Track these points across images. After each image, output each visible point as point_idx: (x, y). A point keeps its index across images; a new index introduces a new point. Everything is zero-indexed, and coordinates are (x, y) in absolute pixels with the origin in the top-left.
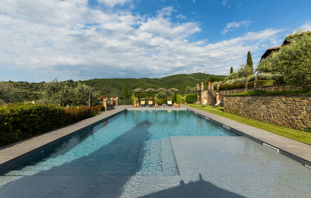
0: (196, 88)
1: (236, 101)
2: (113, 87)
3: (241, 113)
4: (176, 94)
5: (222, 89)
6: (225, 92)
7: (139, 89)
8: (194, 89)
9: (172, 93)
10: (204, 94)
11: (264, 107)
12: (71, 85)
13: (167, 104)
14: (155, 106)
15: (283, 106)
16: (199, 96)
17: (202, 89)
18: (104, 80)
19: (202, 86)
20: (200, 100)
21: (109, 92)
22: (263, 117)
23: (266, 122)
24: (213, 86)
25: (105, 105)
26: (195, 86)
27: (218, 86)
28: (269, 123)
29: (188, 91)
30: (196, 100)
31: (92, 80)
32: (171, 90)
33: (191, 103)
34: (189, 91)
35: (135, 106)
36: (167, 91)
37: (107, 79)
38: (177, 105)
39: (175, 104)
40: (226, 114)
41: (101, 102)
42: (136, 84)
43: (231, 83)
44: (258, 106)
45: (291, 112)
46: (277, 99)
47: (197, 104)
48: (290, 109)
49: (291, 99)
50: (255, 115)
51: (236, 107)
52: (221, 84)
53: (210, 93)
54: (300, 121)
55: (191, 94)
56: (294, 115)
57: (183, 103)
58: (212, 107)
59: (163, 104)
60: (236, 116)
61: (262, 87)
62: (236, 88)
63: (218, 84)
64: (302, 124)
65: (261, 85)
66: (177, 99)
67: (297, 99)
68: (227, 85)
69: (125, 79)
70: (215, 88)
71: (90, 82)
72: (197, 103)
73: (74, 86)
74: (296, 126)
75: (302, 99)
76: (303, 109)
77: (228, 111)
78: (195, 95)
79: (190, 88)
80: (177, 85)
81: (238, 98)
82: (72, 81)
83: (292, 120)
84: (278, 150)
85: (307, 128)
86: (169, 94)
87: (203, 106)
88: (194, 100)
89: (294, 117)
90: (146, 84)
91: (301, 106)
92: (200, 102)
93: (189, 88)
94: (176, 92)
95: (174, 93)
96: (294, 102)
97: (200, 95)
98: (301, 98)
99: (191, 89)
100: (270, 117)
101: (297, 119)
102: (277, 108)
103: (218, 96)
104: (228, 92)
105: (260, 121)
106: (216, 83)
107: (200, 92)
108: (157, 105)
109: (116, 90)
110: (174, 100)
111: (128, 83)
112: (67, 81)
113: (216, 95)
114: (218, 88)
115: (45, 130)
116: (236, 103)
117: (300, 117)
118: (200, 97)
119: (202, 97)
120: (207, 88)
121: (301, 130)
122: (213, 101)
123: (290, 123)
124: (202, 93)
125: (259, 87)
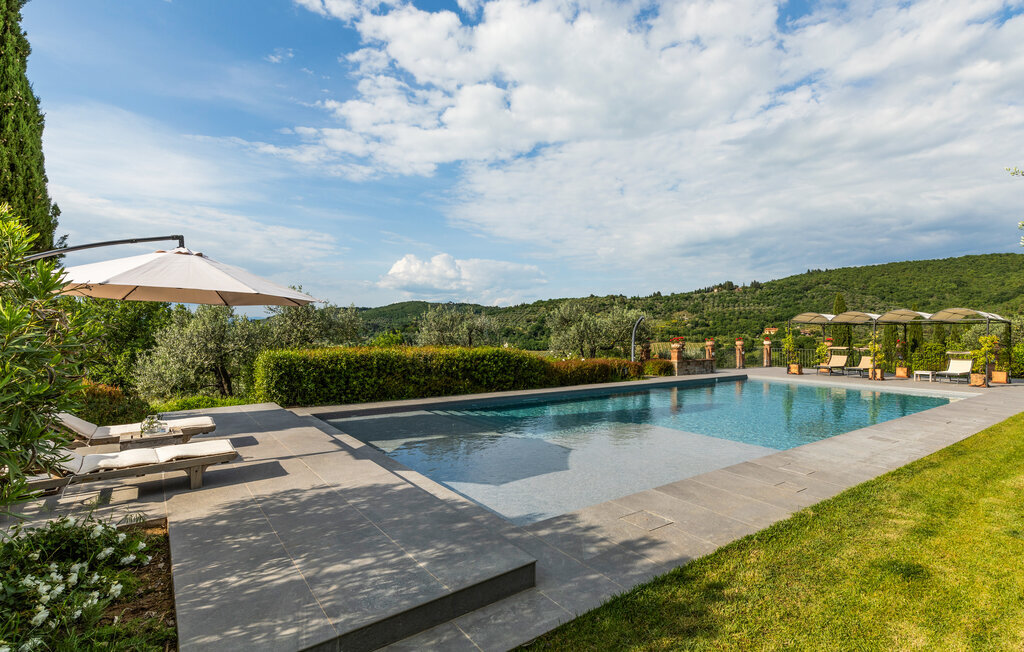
12: (728, 299)
18: (845, 272)
25: (674, 361)
31: (797, 277)
37: (859, 271)
59: (916, 372)
69: (950, 262)
71: (792, 284)
73: (737, 301)
82: (730, 286)
111: (965, 278)
112: (718, 287)
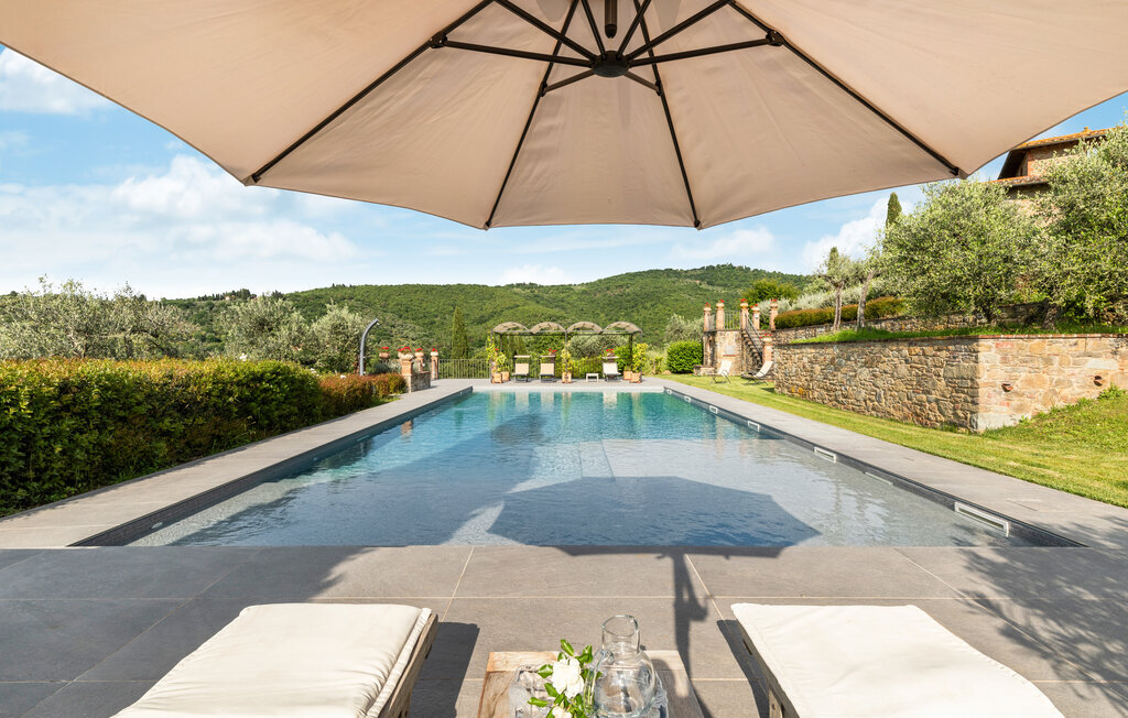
0: (701, 320)
1: (805, 360)
2: (401, 317)
3: (816, 394)
4: (631, 340)
5: (784, 325)
6: (792, 333)
7: (509, 324)
8: (694, 325)
9: (620, 339)
10: (728, 344)
11: (865, 373)
13: (600, 373)
14: (564, 379)
15: (903, 369)
16: (709, 350)
17: (720, 325)
18: (368, 289)
19: (721, 315)
20: (713, 363)
21: (389, 337)
22: (865, 401)
23: (871, 415)
24: (757, 315)
25: (407, 376)
26: (701, 314)
27: (774, 314)
28: (877, 417)
29: (675, 333)
30: (702, 363)
32: (616, 328)
33: (684, 372)
34: (679, 331)
35: (497, 379)
36: (601, 330)
37: (380, 289)
38: (636, 377)
39: (628, 374)
40: (777, 398)
41: (393, 366)
42: (489, 307)
43: (812, 306)
44: (855, 371)
45: (919, 384)
46: (891, 351)
47: (704, 375)
48: (917, 375)
49: (918, 349)
50: (845, 397)
51: (803, 379)
52: (783, 307)
53: (745, 339)
54: (934, 404)
55: (683, 343)
56: (923, 392)
57: (658, 372)
58: (747, 381)
59: (588, 375)
60: (801, 404)
61: (894, 319)
62: (826, 322)
63: (774, 308)
64: (938, 413)
65: (893, 313)
66: (634, 356)
67: (929, 350)
68: (799, 312)
70: (764, 322)
71: (317, 297)
72: (703, 370)
74: (928, 419)
75: (939, 350)
76: (939, 376)
77: (786, 391)
78: (697, 344)
79: (683, 322)
80: (643, 312)
81: (809, 350)
83: (921, 404)
84: (835, 456)
85: (946, 422)
86: (609, 344)
87: (717, 379)
88: (695, 361)
89: (924, 397)
90: (526, 307)
91: (935, 366)
92: (711, 369)
93: (679, 320)
94: (632, 335)
95: (626, 340)
96: (923, 358)
97: (713, 344)
98: (936, 347)
99: (685, 327)
100: (879, 402)
101: (930, 402)
102: (892, 376)
103: (768, 349)
104: (801, 336)
105: (858, 412)
106: (767, 304)
107: (713, 333)
108: (569, 375)
109: (414, 330)
110: (627, 362)
111: (458, 303)
112: (230, 295)
113: (764, 344)
114: (772, 324)
115: (288, 425)
116: (804, 367)
117: (933, 397)
118: (714, 351)
119: (720, 350)
120: (737, 322)
121: (935, 429)
122: (754, 365)
123: (916, 413)
124: (718, 338)
125: (887, 319)
